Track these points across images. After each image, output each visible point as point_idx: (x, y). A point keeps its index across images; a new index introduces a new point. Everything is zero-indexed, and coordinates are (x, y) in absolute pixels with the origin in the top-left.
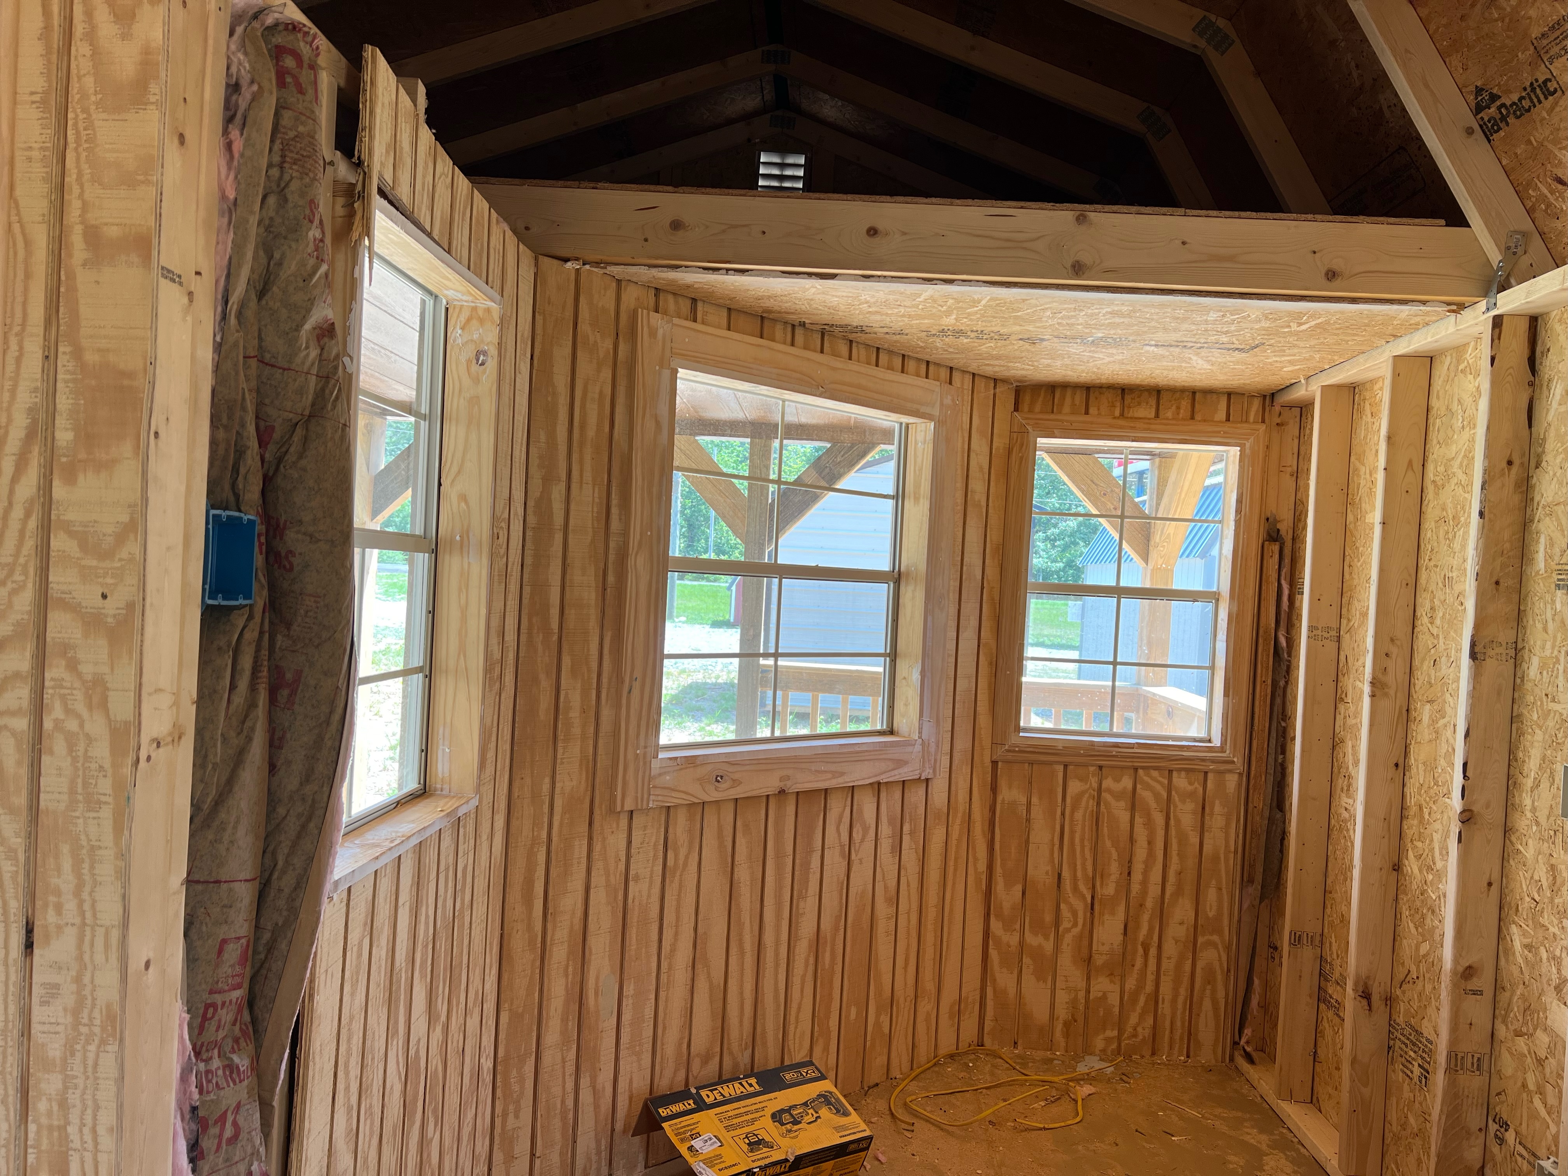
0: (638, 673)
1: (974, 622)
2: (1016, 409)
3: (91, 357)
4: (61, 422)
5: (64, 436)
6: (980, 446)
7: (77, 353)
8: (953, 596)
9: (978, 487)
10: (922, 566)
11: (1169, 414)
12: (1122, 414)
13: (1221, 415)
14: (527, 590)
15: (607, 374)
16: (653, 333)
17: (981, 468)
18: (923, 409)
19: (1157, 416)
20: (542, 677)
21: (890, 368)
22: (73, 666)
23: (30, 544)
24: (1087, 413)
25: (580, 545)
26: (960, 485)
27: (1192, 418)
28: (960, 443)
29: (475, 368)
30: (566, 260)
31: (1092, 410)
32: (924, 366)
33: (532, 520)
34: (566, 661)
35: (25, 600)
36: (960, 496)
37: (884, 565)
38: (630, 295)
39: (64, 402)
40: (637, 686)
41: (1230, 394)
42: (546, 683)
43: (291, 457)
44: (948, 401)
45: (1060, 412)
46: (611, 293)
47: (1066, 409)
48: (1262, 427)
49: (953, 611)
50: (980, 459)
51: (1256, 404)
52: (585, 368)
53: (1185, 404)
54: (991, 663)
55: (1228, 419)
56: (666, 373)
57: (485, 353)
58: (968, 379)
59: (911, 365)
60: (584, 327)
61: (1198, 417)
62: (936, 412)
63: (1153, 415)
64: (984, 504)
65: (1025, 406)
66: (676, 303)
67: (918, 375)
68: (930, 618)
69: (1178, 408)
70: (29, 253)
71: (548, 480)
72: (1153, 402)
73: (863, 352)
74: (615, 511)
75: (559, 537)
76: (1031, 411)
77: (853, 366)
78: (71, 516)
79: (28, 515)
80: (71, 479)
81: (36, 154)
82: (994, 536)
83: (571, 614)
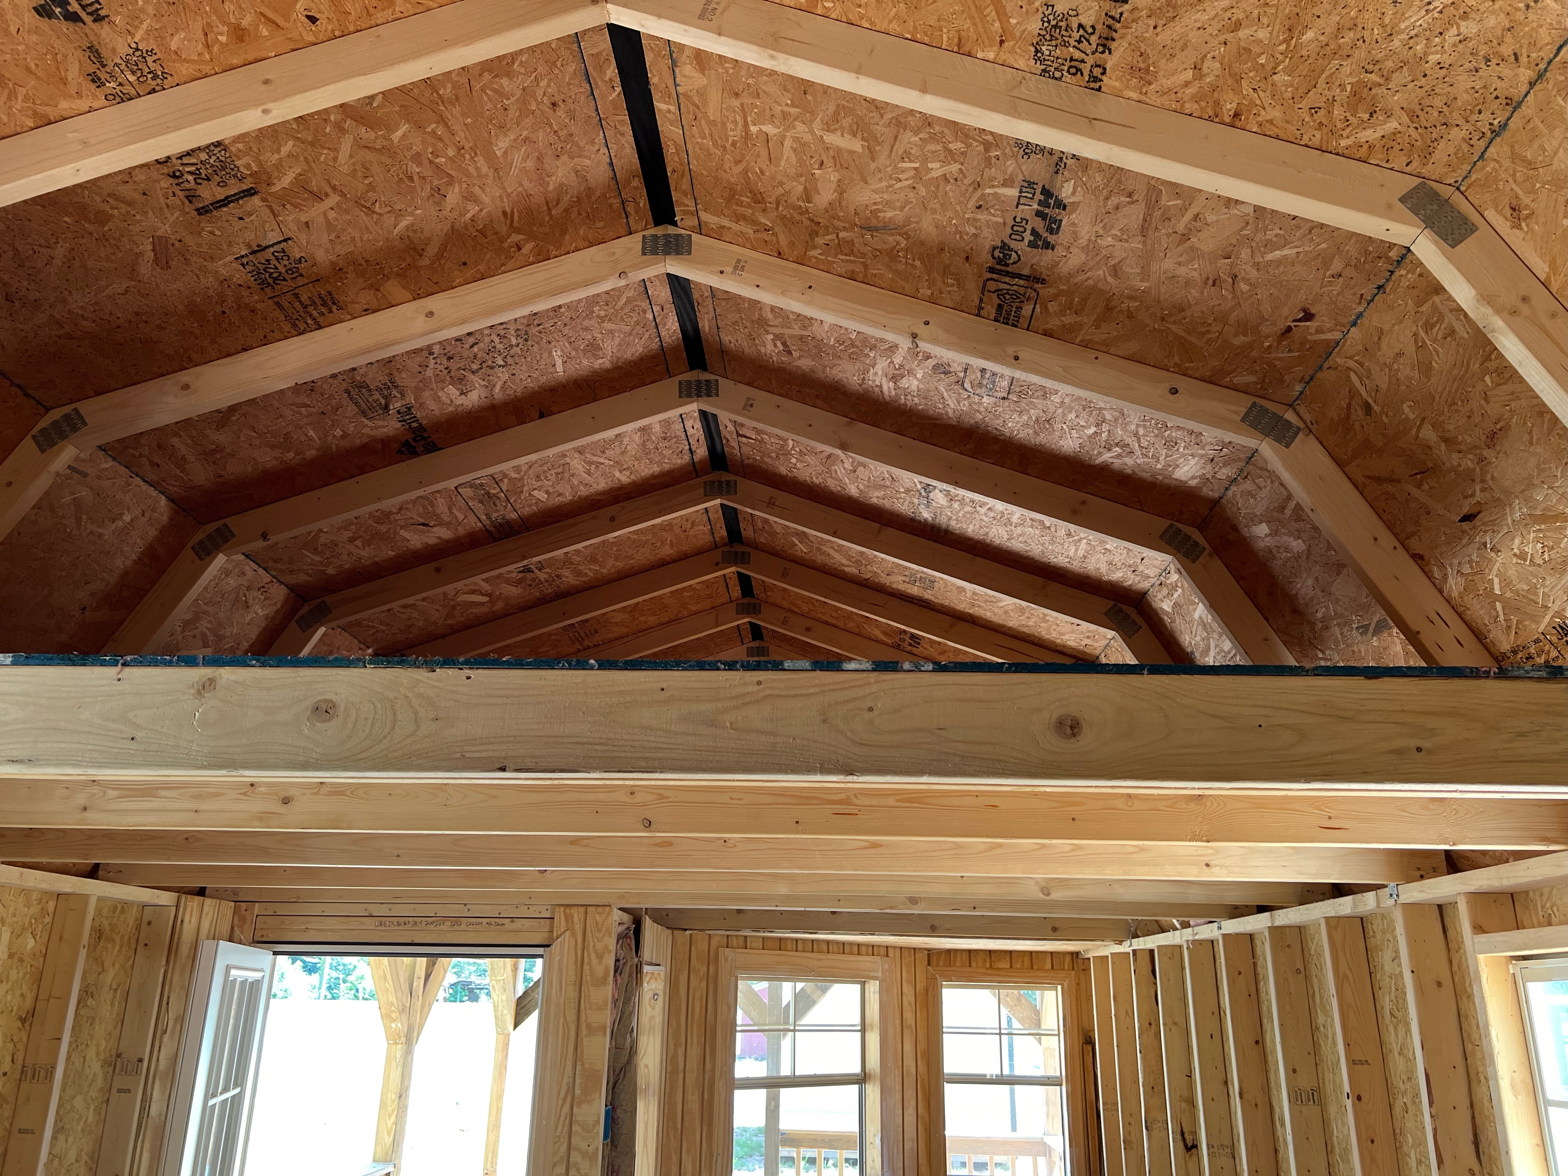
0: (720, 1151)
1: (913, 1103)
2: (929, 964)
3: (586, 1066)
4: (577, 1087)
5: (578, 1092)
6: (908, 990)
7: (583, 1065)
8: (898, 1087)
9: (909, 1016)
10: (878, 1070)
11: (1018, 966)
12: (991, 967)
13: (1048, 966)
14: (666, 1106)
15: (704, 984)
16: (726, 960)
17: (910, 1004)
18: (872, 974)
19: (1011, 967)
20: (673, 1155)
21: (851, 953)
22: (578, 1170)
23: (566, 1129)
24: (970, 966)
25: (691, 1079)
26: (898, 1016)
27: (1032, 968)
28: (895, 991)
29: (652, 1001)
30: (686, 930)
31: (973, 964)
32: (871, 949)
33: (669, 1068)
34: (684, 1144)
35: (564, 1147)
36: (898, 1025)
37: (856, 1069)
38: (714, 942)
39: (578, 1081)
40: (720, 1157)
41: (1052, 953)
42: (675, 1158)
43: (620, 1080)
44: (886, 967)
45: (955, 966)
46: (706, 942)
47: (958, 964)
48: (1073, 973)
49: (899, 1096)
50: (909, 998)
51: (1068, 958)
52: (694, 983)
53: (1027, 960)
54: (926, 1130)
55: (1053, 968)
56: (733, 979)
57: (657, 995)
58: (898, 951)
59: (863, 950)
60: (694, 961)
61: (1035, 967)
62: (879, 974)
63: (1008, 966)
64: (914, 1026)
65: (934, 961)
66: (737, 939)
67: (868, 955)
68: (884, 1103)
69: (1023, 962)
70: (569, 1032)
71: (676, 1046)
72: (1008, 958)
73: (835, 946)
74: (708, 1058)
75: (681, 1076)
76: (938, 965)
77: (830, 956)
78: (578, 1119)
79: (566, 1119)
80: (579, 1105)
81: (572, 1001)
82: (922, 1045)
83: (687, 1118)
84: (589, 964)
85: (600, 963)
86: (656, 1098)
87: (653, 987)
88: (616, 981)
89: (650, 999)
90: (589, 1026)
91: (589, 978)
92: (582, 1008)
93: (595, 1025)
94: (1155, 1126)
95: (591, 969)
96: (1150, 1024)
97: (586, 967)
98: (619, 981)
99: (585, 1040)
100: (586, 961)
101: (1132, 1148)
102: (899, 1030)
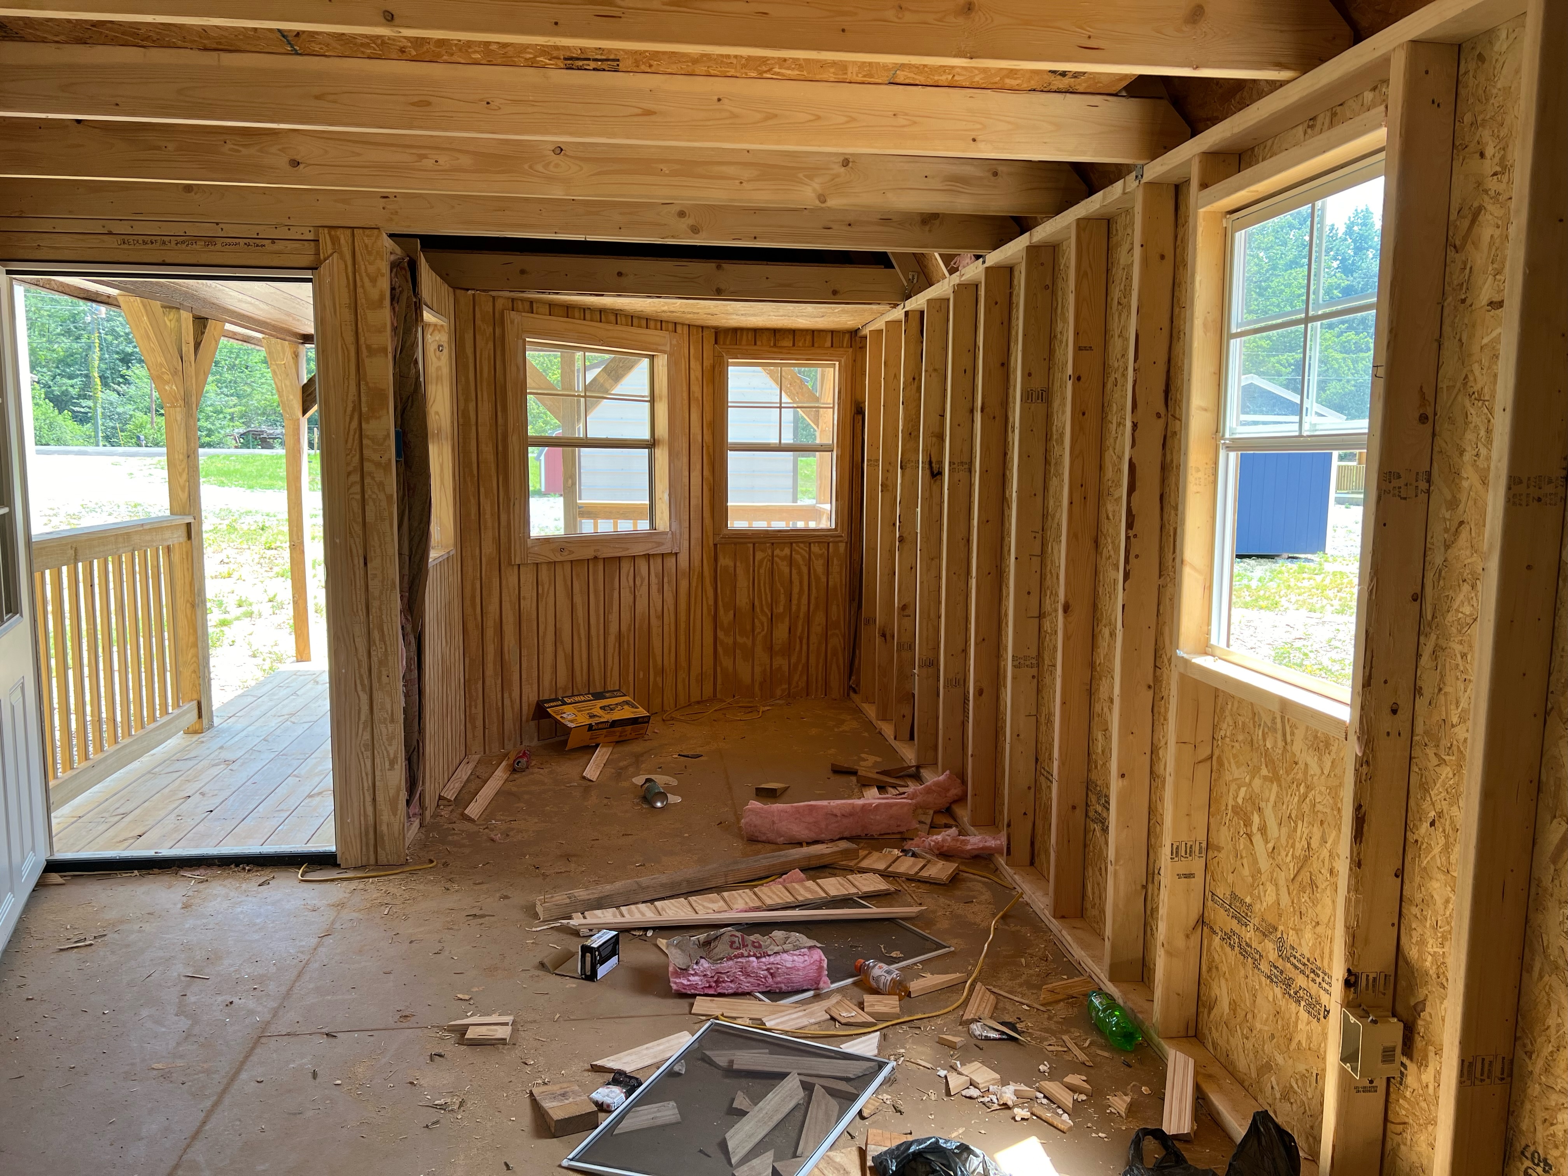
0: (517, 496)
1: (699, 467)
2: (716, 343)
3: (370, 385)
4: (363, 405)
5: (364, 409)
6: (695, 365)
7: (367, 384)
8: (685, 452)
9: (696, 389)
10: (666, 436)
11: (800, 344)
12: (775, 345)
13: (829, 344)
14: (461, 455)
15: (491, 345)
16: (512, 322)
17: (697, 379)
18: (660, 348)
19: (794, 345)
20: (471, 498)
21: (640, 326)
22: (373, 478)
23: (356, 442)
24: (755, 344)
25: (484, 432)
26: (685, 388)
27: (813, 346)
28: (683, 365)
29: (438, 353)
30: (468, 290)
31: (758, 343)
32: (659, 324)
33: (461, 420)
34: (482, 490)
35: (357, 458)
36: (685, 395)
37: (646, 435)
38: (499, 304)
39: (363, 399)
40: (517, 503)
41: (832, 332)
42: (473, 501)
43: (408, 408)
44: (674, 342)
45: (740, 344)
46: (491, 304)
47: (744, 342)
48: (851, 350)
49: (685, 460)
50: (696, 373)
51: (847, 336)
52: (480, 343)
53: (809, 338)
54: (710, 490)
55: (832, 346)
56: (521, 341)
57: (442, 346)
58: (686, 329)
59: (652, 324)
60: (478, 322)
61: (816, 345)
62: (668, 348)
63: (791, 345)
64: (700, 399)
65: (721, 341)
66: (523, 304)
67: (656, 329)
68: (672, 465)
69: (805, 340)
70: (348, 354)
71: (467, 400)
72: (791, 337)
73: (623, 319)
74: (499, 414)
75: (474, 428)
76: (724, 344)
77: (618, 327)
78: (368, 433)
79: (355, 433)
80: (368, 423)
81: (348, 323)
82: (708, 417)
83: (482, 466)
84: (363, 287)
85: (374, 286)
86: (450, 442)
87: (437, 338)
88: (394, 309)
89: (435, 350)
90: (368, 347)
91: (363, 301)
92: (360, 330)
93: (375, 346)
94: (908, 465)
95: (365, 292)
96: (914, 379)
97: (360, 290)
98: (397, 309)
99: (367, 361)
100: (359, 283)
101: (888, 490)
102: (686, 402)
